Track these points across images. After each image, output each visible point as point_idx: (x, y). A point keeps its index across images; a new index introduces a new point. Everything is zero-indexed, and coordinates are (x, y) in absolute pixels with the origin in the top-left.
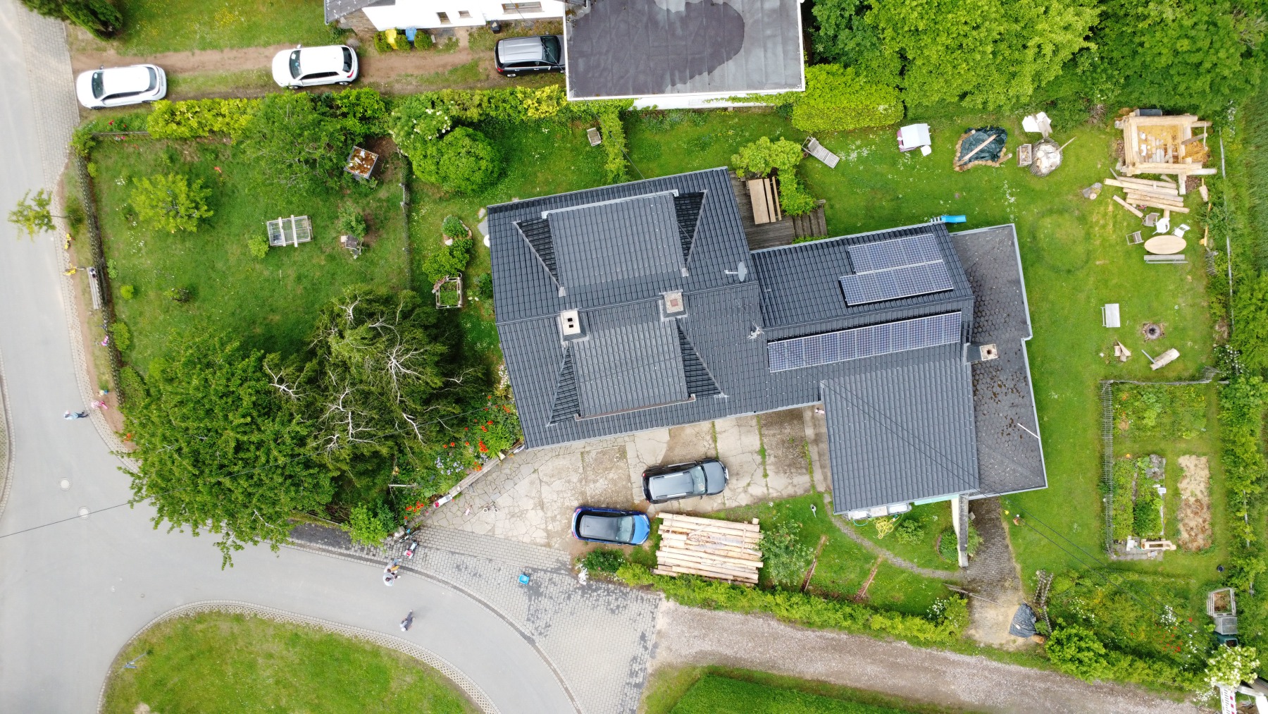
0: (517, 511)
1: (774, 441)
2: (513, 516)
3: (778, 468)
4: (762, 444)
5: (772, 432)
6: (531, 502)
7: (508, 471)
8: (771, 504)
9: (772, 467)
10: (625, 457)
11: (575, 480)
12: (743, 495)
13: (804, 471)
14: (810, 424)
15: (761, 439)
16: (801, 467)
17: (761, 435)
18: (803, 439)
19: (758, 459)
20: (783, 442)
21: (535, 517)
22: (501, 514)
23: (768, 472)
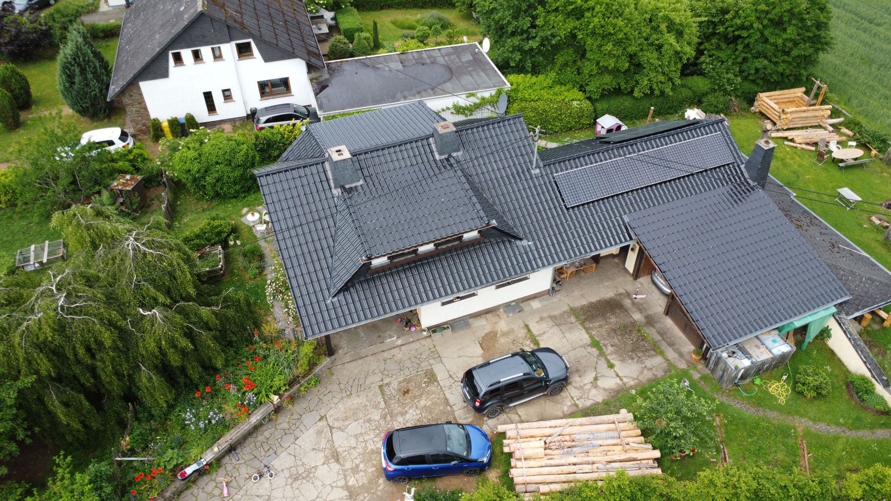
0: (301, 470)
1: (603, 331)
2: (296, 479)
3: (621, 356)
4: (591, 337)
5: (596, 324)
6: (321, 455)
7: (285, 426)
8: (633, 392)
9: (614, 356)
10: (436, 380)
11: (377, 418)
12: (594, 392)
13: (653, 352)
14: (634, 310)
15: (588, 333)
16: (647, 350)
17: (585, 328)
18: (634, 324)
19: (594, 351)
20: (614, 330)
21: (329, 473)
22: (279, 481)
23: (612, 361)
